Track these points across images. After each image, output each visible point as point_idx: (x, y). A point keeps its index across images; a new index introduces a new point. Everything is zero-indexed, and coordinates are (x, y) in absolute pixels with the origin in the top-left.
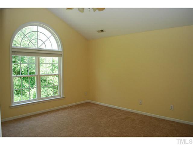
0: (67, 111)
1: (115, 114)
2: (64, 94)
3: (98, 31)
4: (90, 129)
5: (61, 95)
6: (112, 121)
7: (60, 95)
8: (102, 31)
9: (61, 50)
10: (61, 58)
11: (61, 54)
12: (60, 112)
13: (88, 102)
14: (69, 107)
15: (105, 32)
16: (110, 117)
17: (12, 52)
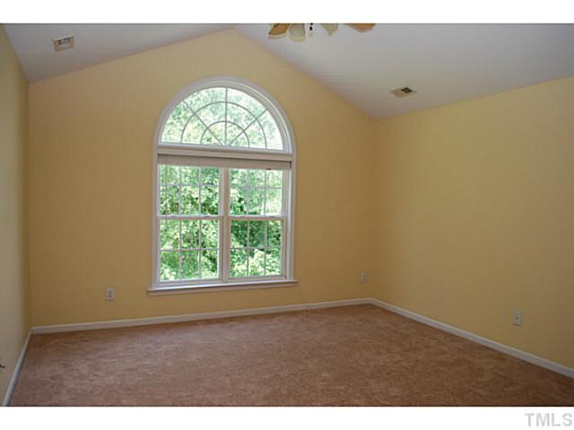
0: (294, 320)
1: (427, 347)
2: (295, 275)
3: (396, 93)
4: (325, 374)
5: (286, 276)
6: (405, 364)
7: (283, 275)
8: (407, 90)
9: (291, 152)
10: (290, 173)
11: (291, 162)
12: (275, 320)
13: (370, 305)
14: (307, 311)
15: (415, 92)
16: (408, 351)
17: (159, 155)
